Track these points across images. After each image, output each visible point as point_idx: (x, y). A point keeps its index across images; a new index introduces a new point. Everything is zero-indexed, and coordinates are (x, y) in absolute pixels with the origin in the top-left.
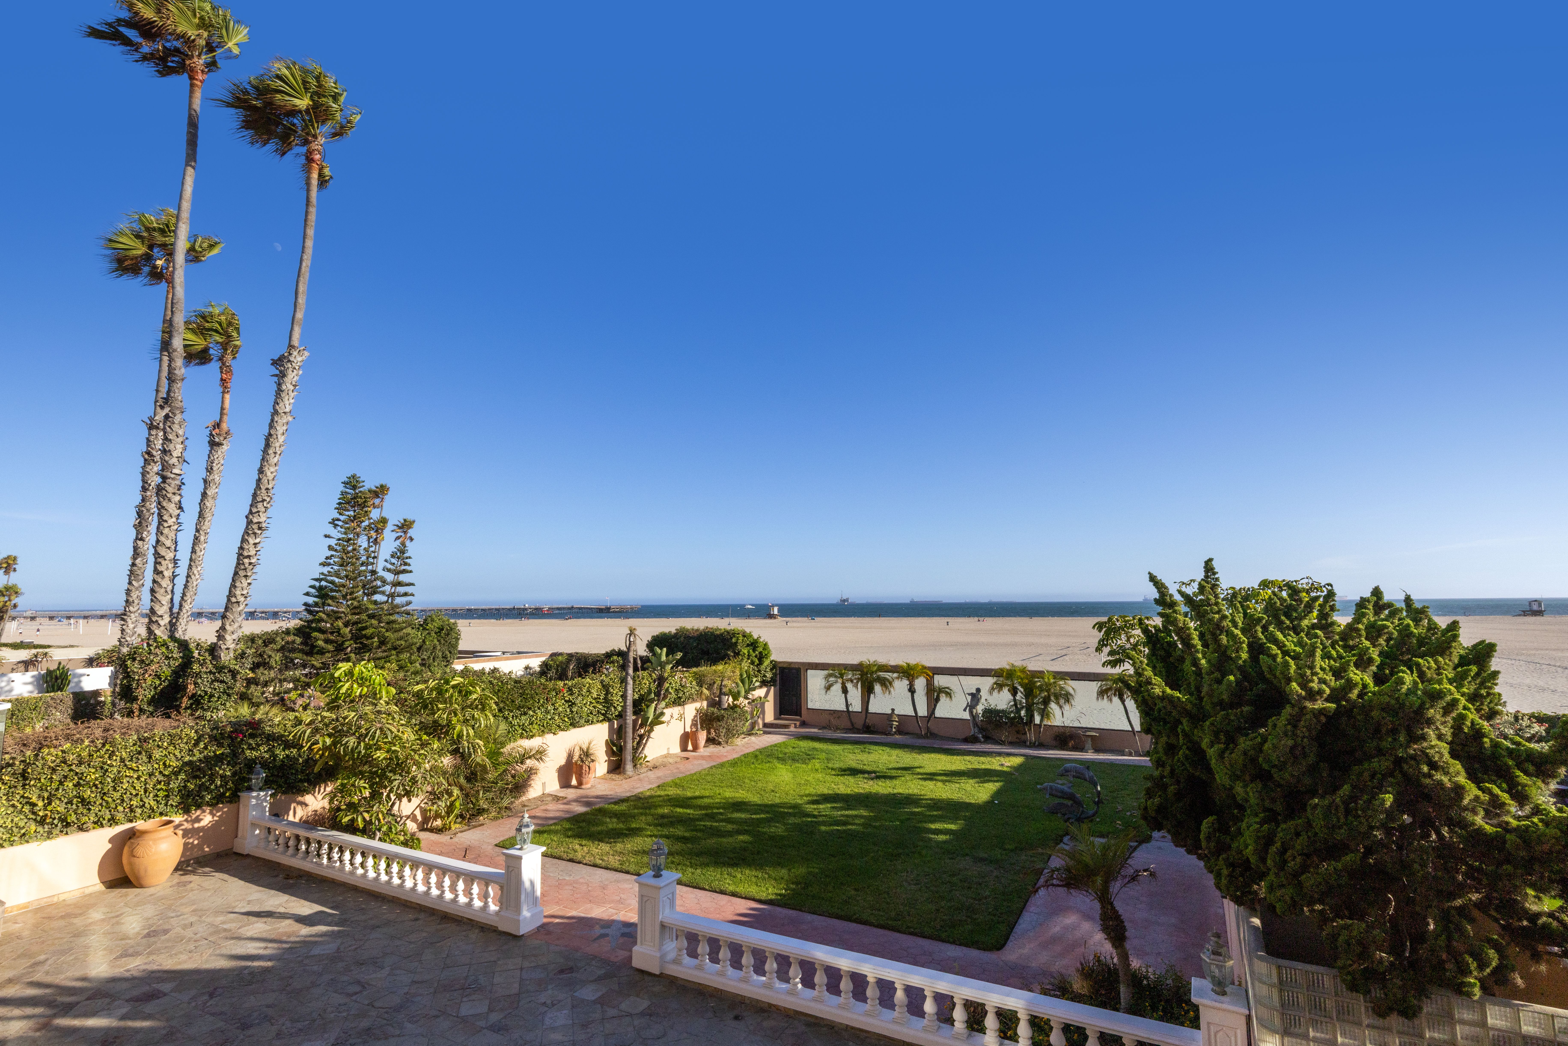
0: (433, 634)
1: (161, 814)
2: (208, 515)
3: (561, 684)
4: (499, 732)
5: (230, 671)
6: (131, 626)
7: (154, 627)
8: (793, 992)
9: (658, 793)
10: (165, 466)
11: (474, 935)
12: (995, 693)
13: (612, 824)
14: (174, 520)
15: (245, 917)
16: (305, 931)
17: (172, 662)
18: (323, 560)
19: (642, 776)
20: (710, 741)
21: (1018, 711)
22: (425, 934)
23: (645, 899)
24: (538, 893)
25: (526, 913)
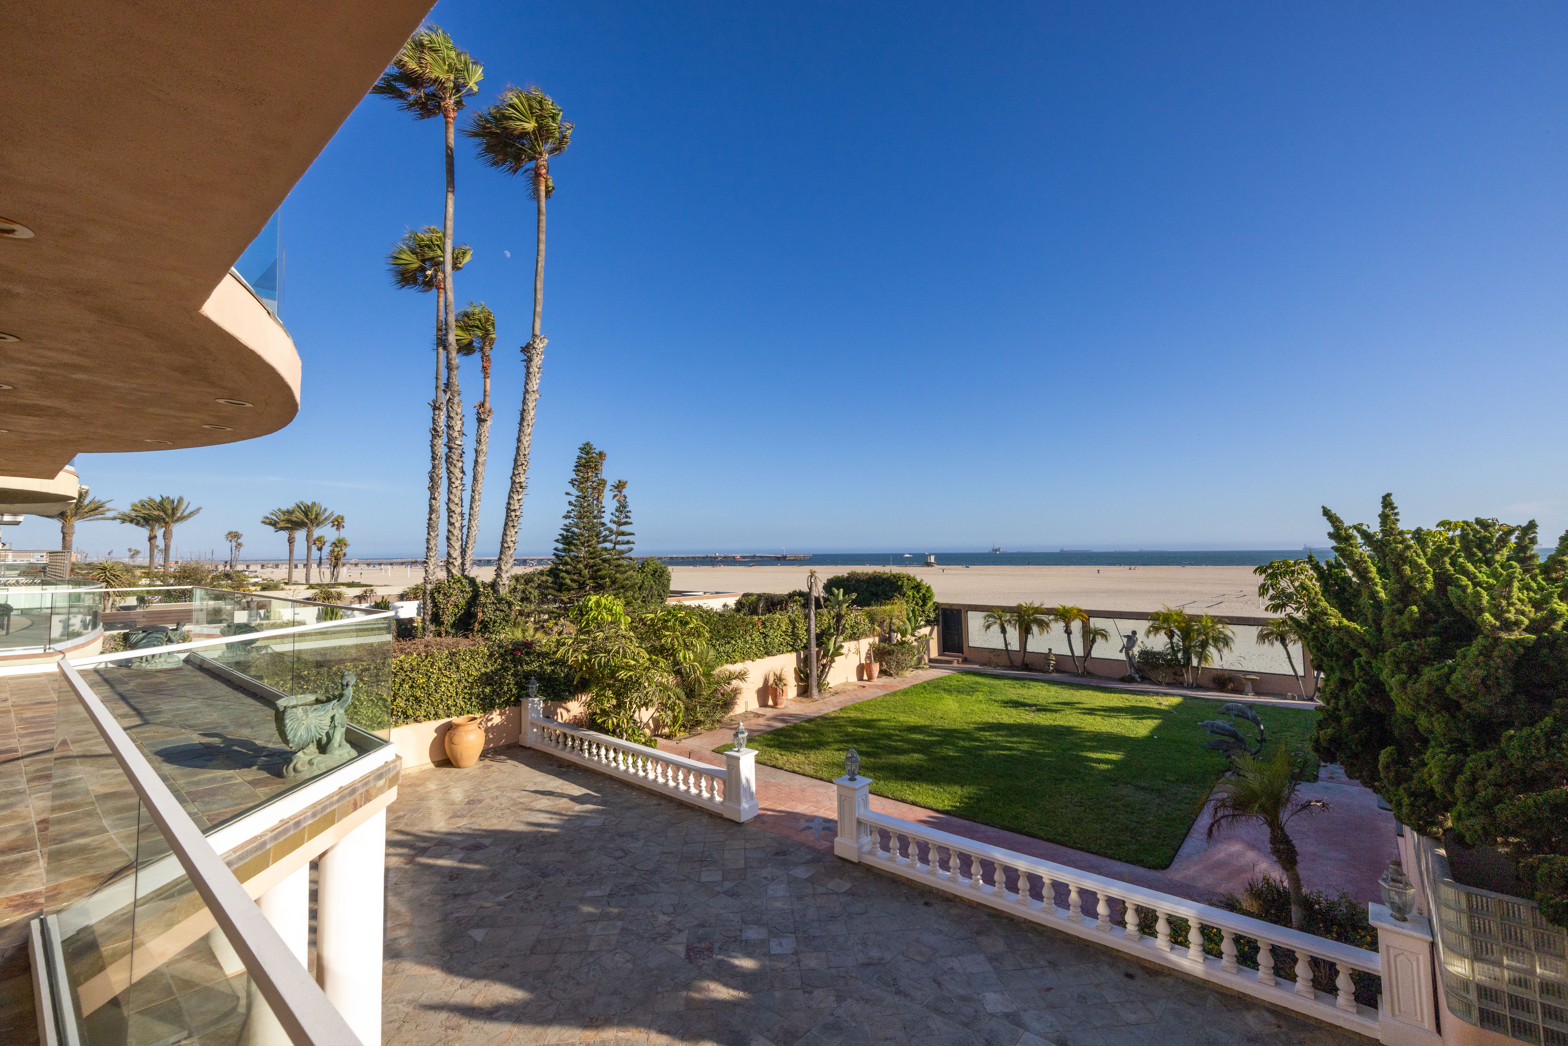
0: (649, 576)
1: (468, 712)
2: (480, 478)
3: (756, 618)
4: (709, 657)
5: (507, 602)
6: (432, 567)
7: (451, 567)
8: (975, 887)
9: (841, 715)
10: (450, 439)
11: (705, 820)
12: (1152, 636)
13: (805, 738)
14: (459, 481)
15: (534, 794)
16: (578, 807)
17: (465, 595)
18: (565, 513)
19: (826, 700)
20: (883, 672)
21: (1175, 653)
22: (667, 816)
23: (843, 798)
24: (753, 789)
25: (745, 805)
